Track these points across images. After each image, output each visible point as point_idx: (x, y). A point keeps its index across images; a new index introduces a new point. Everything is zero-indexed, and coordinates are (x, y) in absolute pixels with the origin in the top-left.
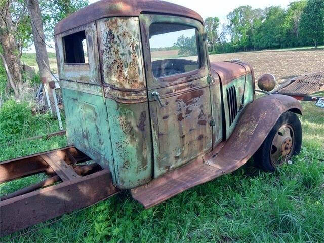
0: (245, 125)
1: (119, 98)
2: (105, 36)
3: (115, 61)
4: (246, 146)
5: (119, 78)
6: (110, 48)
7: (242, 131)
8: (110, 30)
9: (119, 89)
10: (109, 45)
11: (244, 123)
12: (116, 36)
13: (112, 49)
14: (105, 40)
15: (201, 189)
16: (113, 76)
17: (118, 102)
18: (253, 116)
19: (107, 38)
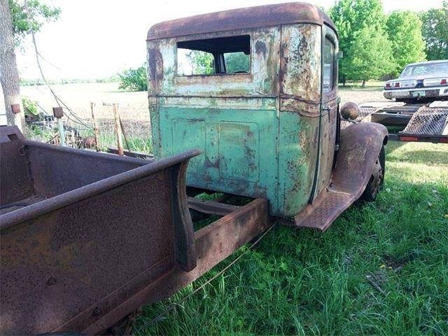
0: (350, 152)
1: (303, 110)
2: (298, 42)
3: (305, 70)
4: (361, 172)
5: (306, 88)
6: (301, 56)
7: (349, 158)
8: (304, 37)
9: (304, 101)
10: (301, 53)
11: (349, 150)
12: (308, 44)
13: (303, 57)
14: (296, 47)
15: (345, 215)
16: (301, 86)
17: (301, 115)
18: (357, 143)
19: (300, 45)
